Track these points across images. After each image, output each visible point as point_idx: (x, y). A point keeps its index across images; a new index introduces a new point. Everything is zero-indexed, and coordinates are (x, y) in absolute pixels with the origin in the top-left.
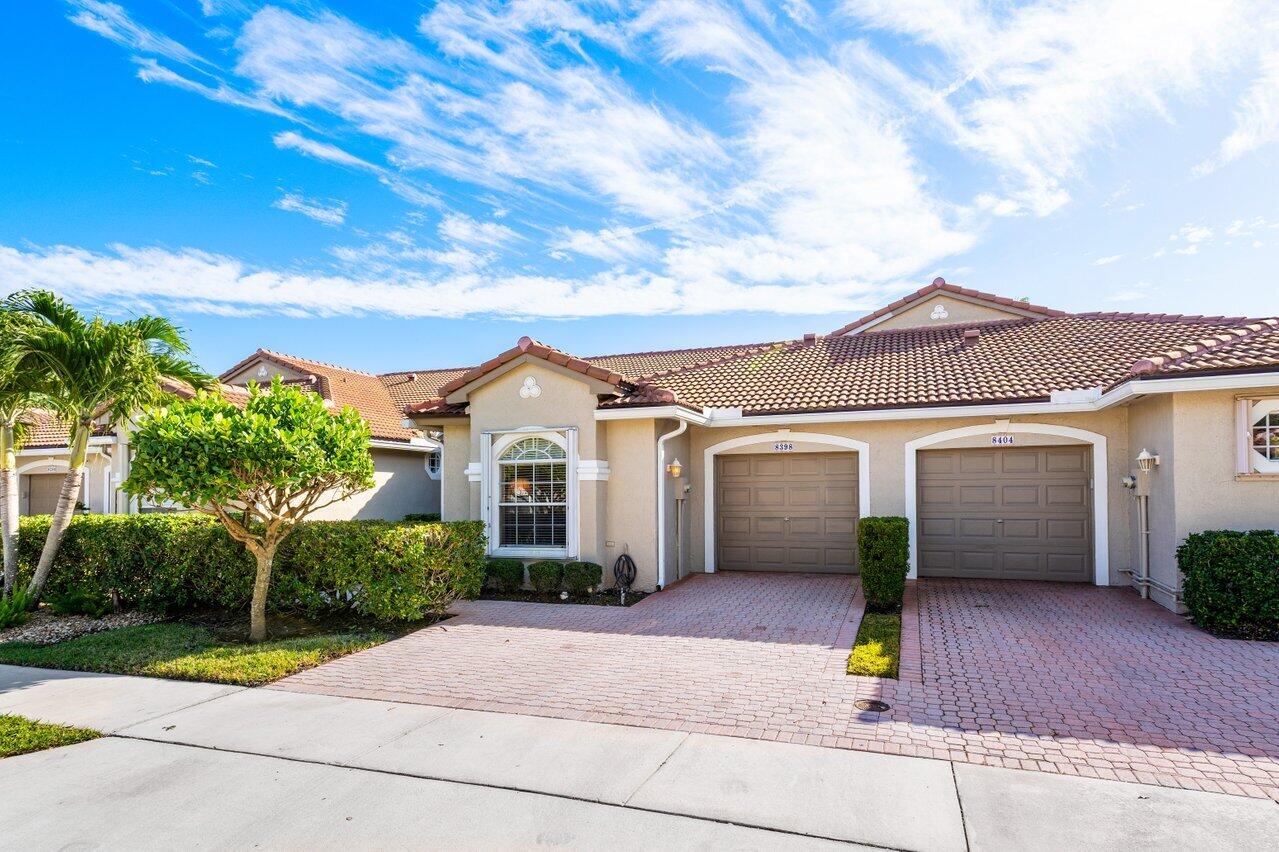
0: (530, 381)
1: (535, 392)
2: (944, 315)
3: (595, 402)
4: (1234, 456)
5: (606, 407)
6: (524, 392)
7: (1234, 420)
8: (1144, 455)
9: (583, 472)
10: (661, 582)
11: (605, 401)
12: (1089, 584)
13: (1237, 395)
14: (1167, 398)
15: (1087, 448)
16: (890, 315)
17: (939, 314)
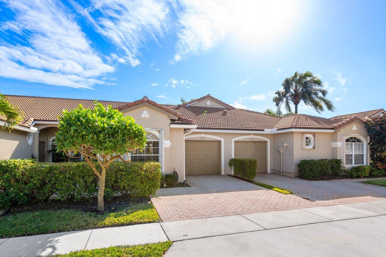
0: (145, 112)
1: (147, 116)
2: (210, 104)
3: (170, 122)
4: (302, 145)
5: (174, 124)
6: (143, 116)
7: (302, 138)
8: (285, 144)
9: (165, 144)
10: (185, 179)
11: (173, 121)
12: (265, 173)
13: (303, 133)
14: (293, 132)
15: (266, 142)
16: (197, 102)
17: (209, 104)
